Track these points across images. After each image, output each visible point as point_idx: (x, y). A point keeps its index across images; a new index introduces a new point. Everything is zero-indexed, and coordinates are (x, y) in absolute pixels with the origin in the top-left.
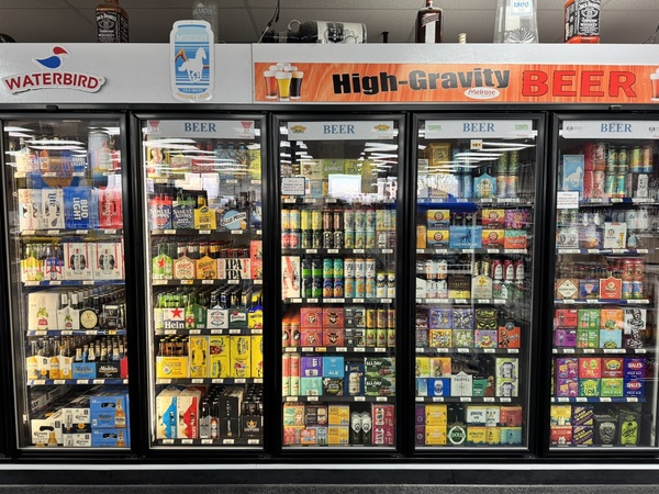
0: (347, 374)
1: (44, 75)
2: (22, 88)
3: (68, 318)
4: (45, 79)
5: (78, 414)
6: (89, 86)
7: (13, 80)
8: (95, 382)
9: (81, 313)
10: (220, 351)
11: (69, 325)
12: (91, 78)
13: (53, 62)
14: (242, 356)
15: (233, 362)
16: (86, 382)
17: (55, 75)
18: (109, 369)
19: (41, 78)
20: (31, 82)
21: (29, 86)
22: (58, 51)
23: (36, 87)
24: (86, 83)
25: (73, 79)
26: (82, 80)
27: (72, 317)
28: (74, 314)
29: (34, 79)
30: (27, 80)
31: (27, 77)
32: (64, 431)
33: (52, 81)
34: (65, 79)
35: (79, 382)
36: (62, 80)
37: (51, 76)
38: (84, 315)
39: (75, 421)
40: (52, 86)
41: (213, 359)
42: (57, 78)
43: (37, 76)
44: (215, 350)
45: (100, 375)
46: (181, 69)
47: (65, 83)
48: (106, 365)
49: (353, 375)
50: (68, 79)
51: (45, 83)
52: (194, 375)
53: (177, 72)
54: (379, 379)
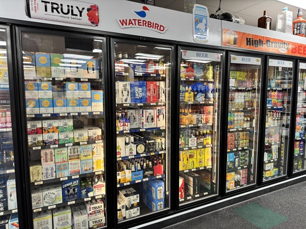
0: (235, 159)
1: (138, 20)
2: (128, 26)
3: (131, 149)
4: (139, 23)
5: (134, 199)
6: (160, 30)
7: (123, 20)
8: (144, 180)
9: (137, 146)
10: (193, 156)
11: (131, 153)
12: (161, 26)
13: (142, 14)
14: (201, 157)
15: (198, 161)
16: (140, 181)
17: (143, 21)
18: (149, 172)
19: (137, 22)
20: (132, 23)
21: (131, 25)
22: (145, 8)
23: (134, 26)
24: (159, 28)
25: (152, 25)
26: (156, 26)
27: (133, 149)
28: (134, 146)
29: (133, 22)
30: (130, 22)
31: (130, 20)
32: (127, 209)
33: (142, 24)
34: (148, 24)
35: (137, 182)
36: (147, 25)
37: (142, 22)
38: (139, 147)
39: (132, 202)
40: (142, 27)
41: (191, 160)
42: (145, 23)
43: (135, 20)
44: (191, 156)
45: (145, 177)
46: (197, 27)
47: (148, 26)
48: (147, 171)
49: (237, 159)
50: (149, 24)
51: (139, 25)
52: (184, 169)
53: (196, 28)
54: (244, 159)
